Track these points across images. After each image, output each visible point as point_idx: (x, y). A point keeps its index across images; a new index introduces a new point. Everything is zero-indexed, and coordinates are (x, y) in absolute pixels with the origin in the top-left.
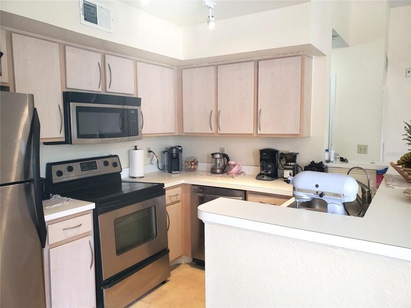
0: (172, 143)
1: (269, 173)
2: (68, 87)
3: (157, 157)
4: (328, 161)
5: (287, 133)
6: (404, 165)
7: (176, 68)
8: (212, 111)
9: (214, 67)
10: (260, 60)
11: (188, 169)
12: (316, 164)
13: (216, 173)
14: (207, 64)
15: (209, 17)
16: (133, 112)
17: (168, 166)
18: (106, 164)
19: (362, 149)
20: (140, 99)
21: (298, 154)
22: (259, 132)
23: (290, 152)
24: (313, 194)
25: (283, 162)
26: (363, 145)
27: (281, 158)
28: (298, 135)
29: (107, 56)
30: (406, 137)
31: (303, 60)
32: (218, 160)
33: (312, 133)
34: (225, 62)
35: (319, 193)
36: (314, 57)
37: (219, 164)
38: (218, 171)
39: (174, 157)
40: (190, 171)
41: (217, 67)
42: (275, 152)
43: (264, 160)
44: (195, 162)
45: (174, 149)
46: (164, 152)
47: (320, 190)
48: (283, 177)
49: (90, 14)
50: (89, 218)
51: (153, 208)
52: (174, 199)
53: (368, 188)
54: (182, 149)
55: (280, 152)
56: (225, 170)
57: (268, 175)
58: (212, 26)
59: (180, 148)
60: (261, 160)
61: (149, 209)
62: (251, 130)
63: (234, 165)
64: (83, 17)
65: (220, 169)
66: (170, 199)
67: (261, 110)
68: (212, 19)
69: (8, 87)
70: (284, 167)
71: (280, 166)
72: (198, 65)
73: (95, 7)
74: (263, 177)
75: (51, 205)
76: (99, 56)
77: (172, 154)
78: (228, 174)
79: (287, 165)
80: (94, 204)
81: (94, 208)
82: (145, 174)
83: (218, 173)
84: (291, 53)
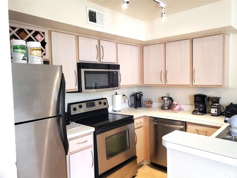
0: (136, 91)
1: (201, 110)
2: (80, 60)
3: (128, 99)
7: (139, 46)
8: (162, 71)
9: (163, 44)
10: (194, 38)
11: (147, 106)
12: (234, 105)
13: (164, 109)
14: (159, 42)
15: (162, 14)
16: (115, 73)
17: (134, 104)
18: (100, 103)
20: (119, 65)
21: (220, 98)
22: (194, 84)
23: (215, 96)
25: (210, 103)
27: (209, 100)
28: (221, 85)
29: (101, 41)
31: (224, 37)
32: (166, 101)
33: (230, 84)
34: (171, 41)
36: (231, 34)
37: (167, 104)
38: (166, 108)
39: (138, 99)
41: (165, 44)
42: (205, 96)
43: (197, 102)
44: (150, 102)
45: (138, 94)
46: (132, 96)
48: (211, 113)
49: (92, 17)
50: (91, 137)
51: (127, 131)
52: (139, 125)
55: (208, 97)
56: (171, 107)
57: (200, 112)
58: (164, 19)
59: (141, 93)
60: (195, 102)
61: (125, 131)
62: (188, 82)
63: (177, 105)
64: (88, 19)
65: (166, 107)
66: (137, 125)
67: (195, 69)
68: (165, 15)
69: (49, 61)
70: (211, 106)
71: (208, 105)
72: (153, 44)
73: (95, 13)
74: (197, 113)
75: (70, 129)
76: (97, 41)
77: (137, 97)
78: (173, 110)
79: (213, 105)
80: (94, 128)
81: (94, 131)
83: (166, 110)
84: (215, 33)
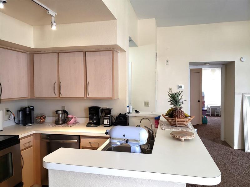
0: (25, 104)
1: (95, 122)
3: (13, 114)
4: (129, 113)
5: (105, 97)
6: (169, 116)
8: (55, 82)
9: (56, 54)
10: (87, 52)
11: (38, 122)
12: (123, 115)
13: (59, 124)
14: (51, 52)
15: (52, 22)
17: (23, 121)
19: (146, 104)
21: (112, 109)
22: (88, 96)
23: (107, 108)
24: (122, 141)
25: (103, 114)
26: (147, 102)
27: (102, 112)
28: (112, 98)
30: (169, 100)
31: (113, 53)
32: (60, 115)
33: (120, 97)
34: (64, 51)
35: (126, 140)
36: (119, 52)
37: (61, 118)
38: (61, 122)
39: (28, 114)
40: (40, 123)
41: (58, 53)
42: (98, 108)
44: (43, 117)
45: (28, 109)
46: (19, 111)
47: (126, 138)
48: (103, 124)
51: (10, 154)
52: (27, 145)
53: (152, 130)
54: (34, 108)
55: (102, 108)
56: (66, 121)
57: (94, 124)
58: (54, 28)
59: (32, 108)
60: (90, 114)
61: (7, 155)
62: (82, 95)
63: (72, 118)
65: (61, 121)
66: (24, 146)
67: (88, 82)
68: (54, 24)
70: (104, 118)
71: (101, 117)
72: (45, 52)
74: (91, 125)
77: (26, 112)
78: (67, 124)
79: (106, 117)
82: (3, 128)
83: (61, 124)
84: (105, 49)
